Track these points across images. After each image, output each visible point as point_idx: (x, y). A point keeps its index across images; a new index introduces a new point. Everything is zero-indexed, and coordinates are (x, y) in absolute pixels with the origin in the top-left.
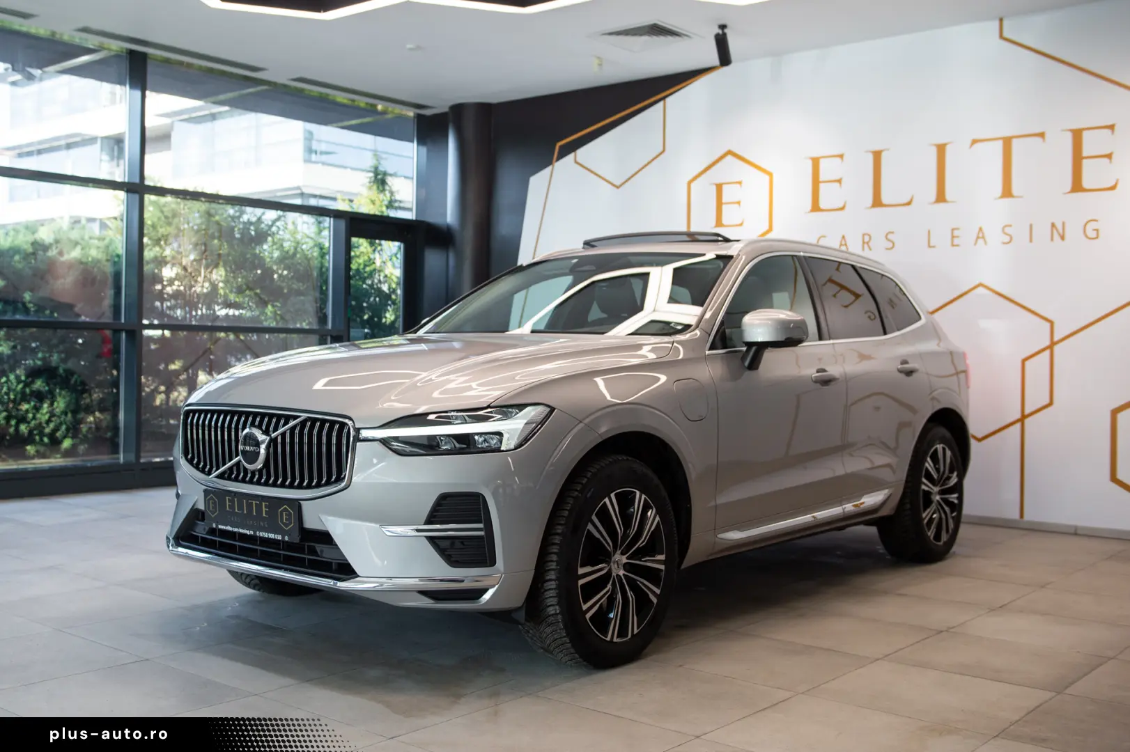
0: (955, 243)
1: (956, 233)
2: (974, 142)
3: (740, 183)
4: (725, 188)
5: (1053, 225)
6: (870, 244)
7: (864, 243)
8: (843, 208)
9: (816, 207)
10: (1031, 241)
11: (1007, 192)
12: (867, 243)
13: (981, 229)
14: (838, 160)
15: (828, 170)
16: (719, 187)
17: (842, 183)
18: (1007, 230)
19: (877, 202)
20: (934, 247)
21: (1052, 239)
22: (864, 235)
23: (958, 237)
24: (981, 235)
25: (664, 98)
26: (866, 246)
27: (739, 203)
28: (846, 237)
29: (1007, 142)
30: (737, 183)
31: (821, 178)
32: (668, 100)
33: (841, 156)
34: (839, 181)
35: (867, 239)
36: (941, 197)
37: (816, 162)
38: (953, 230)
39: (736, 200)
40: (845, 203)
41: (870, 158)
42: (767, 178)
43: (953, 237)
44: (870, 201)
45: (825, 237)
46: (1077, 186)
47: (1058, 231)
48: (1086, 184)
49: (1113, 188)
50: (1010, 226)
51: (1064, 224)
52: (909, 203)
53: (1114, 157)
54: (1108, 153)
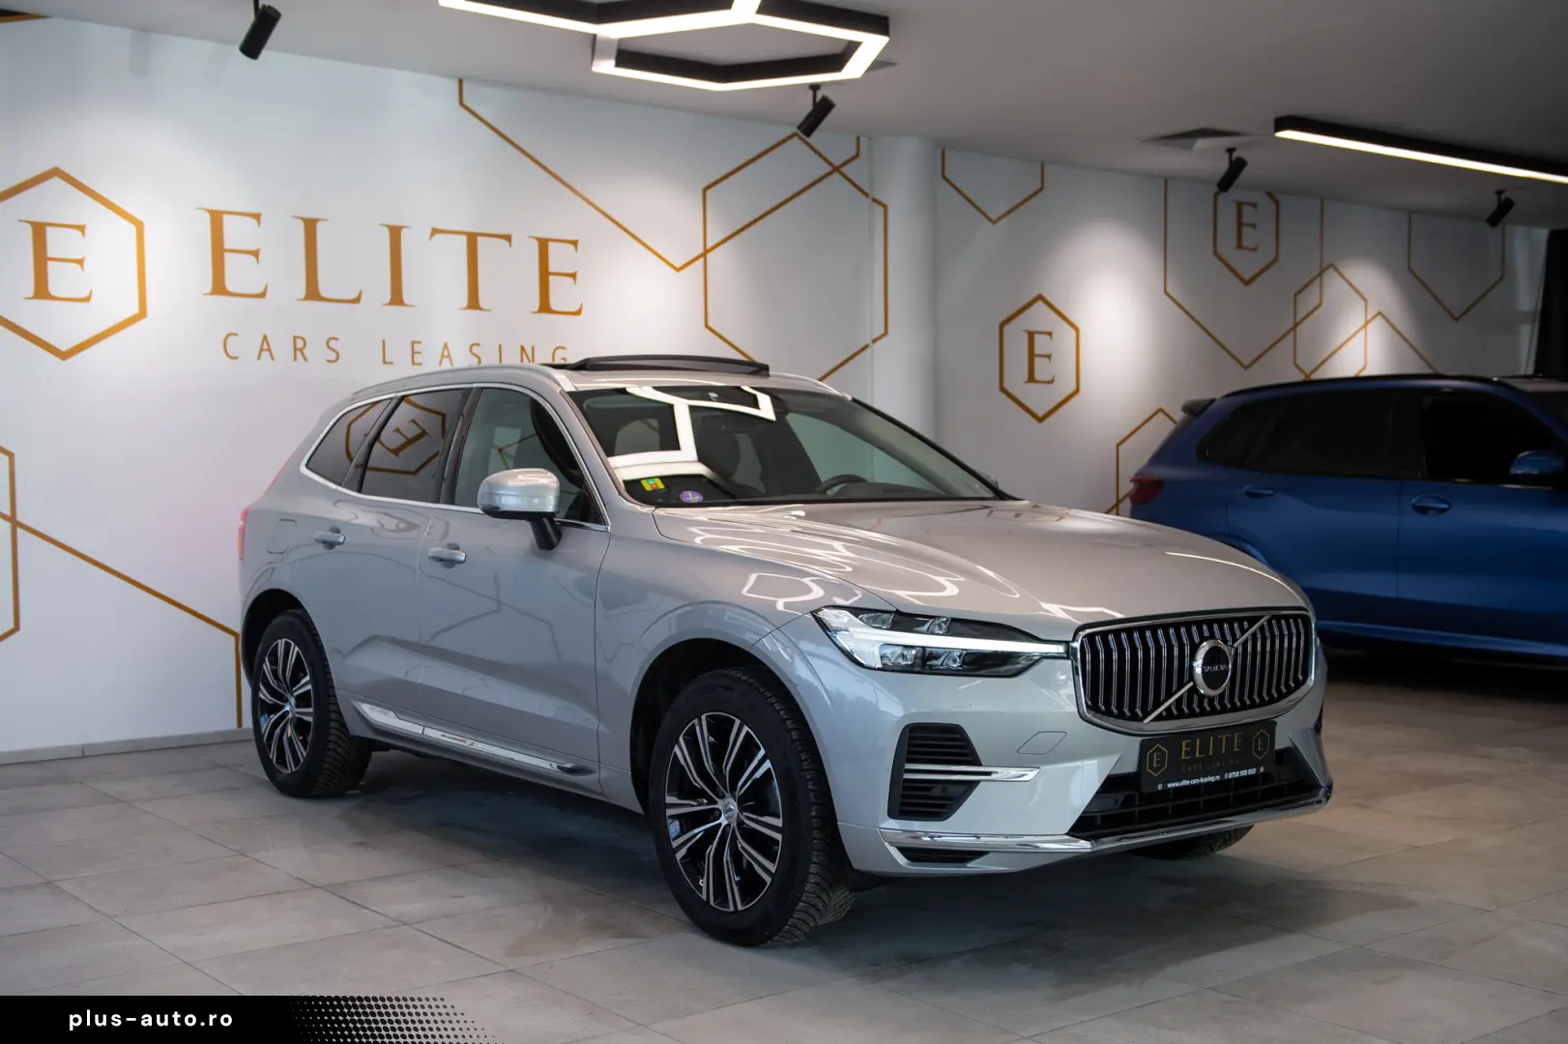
0: (416, 361)
1: (417, 348)
2: (435, 231)
3: (81, 228)
4: (51, 232)
5: (523, 349)
6: (305, 351)
7: (295, 349)
8: (262, 295)
9: (219, 288)
11: (474, 303)
12: (301, 350)
13: (446, 346)
14: (252, 220)
15: (236, 232)
16: (39, 230)
17: (260, 257)
18: (473, 349)
19: (313, 293)
20: (391, 363)
22: (295, 338)
23: (418, 353)
24: (446, 353)
26: (298, 353)
27: (80, 262)
28: (270, 339)
29: (472, 239)
30: (74, 227)
33: (256, 216)
34: (256, 254)
35: (300, 344)
36: (397, 298)
37: (216, 218)
38: (413, 343)
39: (78, 257)
40: (266, 286)
41: (300, 229)
42: (131, 226)
43: (413, 353)
44: (302, 292)
45: (236, 334)
46: (545, 307)
47: (528, 358)
48: (554, 304)
49: (578, 313)
50: (478, 345)
51: (533, 348)
52: (357, 300)
53: (578, 276)
54: (572, 271)
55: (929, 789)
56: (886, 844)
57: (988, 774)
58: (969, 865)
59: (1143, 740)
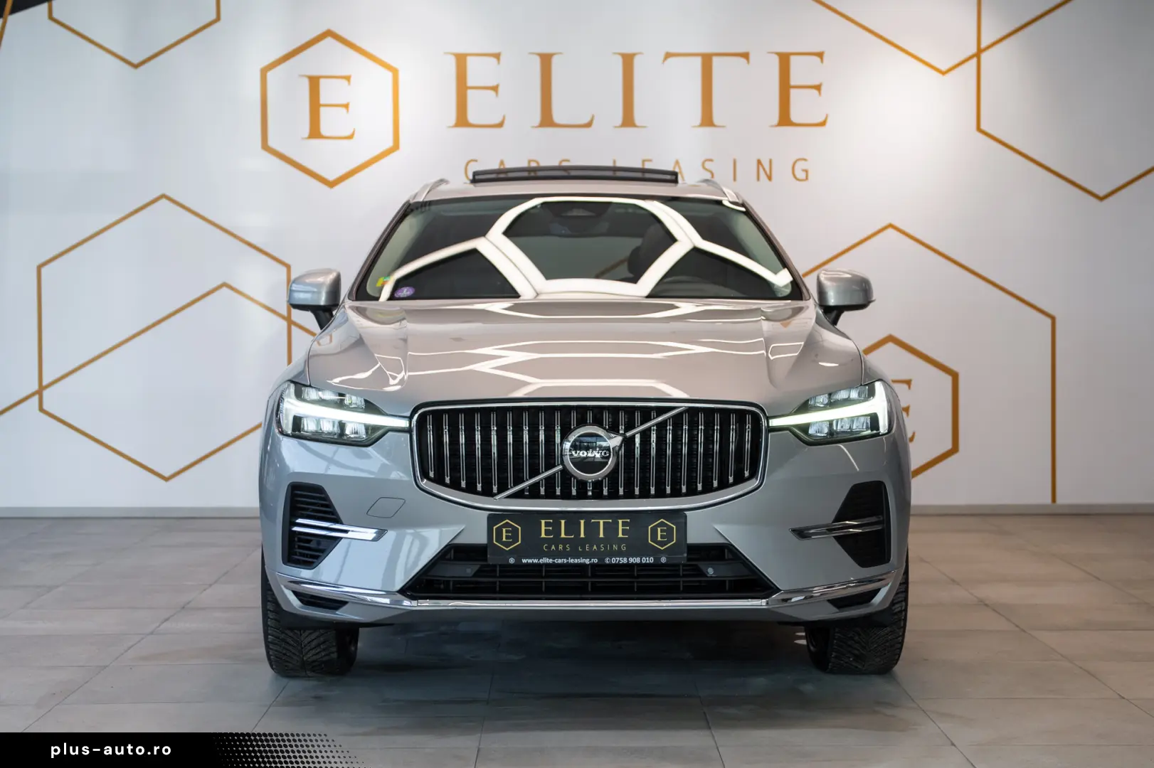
2: (668, 55)
3: (348, 78)
4: (323, 83)
5: (759, 162)
8: (500, 125)
9: (462, 120)
10: (735, 179)
11: (707, 120)
13: (676, 162)
14: (493, 60)
15: (478, 72)
16: (314, 82)
17: (500, 91)
18: (708, 165)
19: (547, 120)
21: (758, 179)
22: (529, 162)
24: (676, 169)
27: (346, 106)
29: (707, 59)
30: (342, 77)
31: (470, 83)
33: (497, 56)
34: (495, 89)
36: (628, 120)
38: (645, 162)
39: (344, 102)
42: (389, 74)
44: (537, 118)
45: (476, 161)
46: (785, 119)
47: (764, 169)
48: (795, 117)
49: (823, 124)
50: (711, 160)
51: (770, 161)
52: (589, 125)
53: (823, 89)
54: (817, 83)
55: (309, 541)
56: (282, 587)
57: (346, 531)
58: (337, 612)
59: (490, 515)
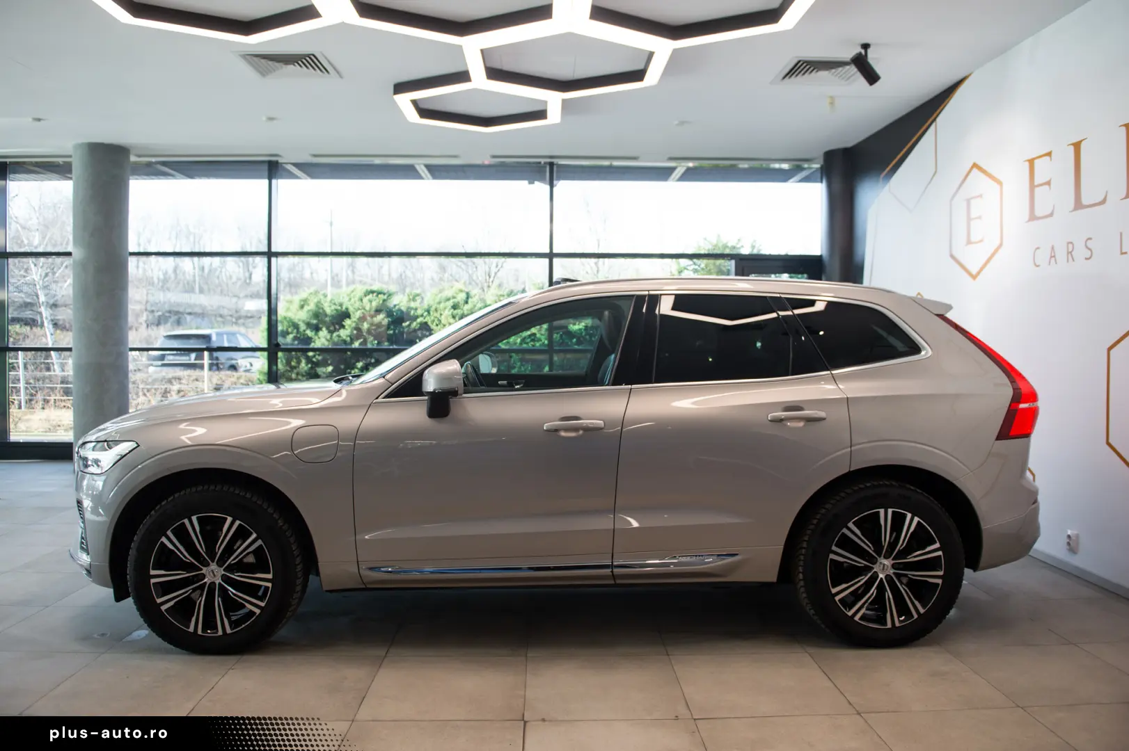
3: (981, 196)
4: (972, 203)
6: (1073, 253)
7: (1068, 253)
8: (1051, 215)
9: (1033, 217)
12: (1071, 253)
14: (1047, 158)
16: (969, 203)
17: (1052, 186)
19: (1078, 204)
20: (1125, 253)
22: (1069, 243)
25: (935, 120)
27: (981, 217)
28: (1055, 248)
30: (978, 197)
31: (1036, 182)
32: (938, 120)
33: (1049, 154)
34: (1049, 183)
35: (1070, 248)
37: (1031, 164)
40: (1054, 207)
41: (1072, 152)
42: (998, 187)
45: (1039, 248)
52: (1104, 201)
